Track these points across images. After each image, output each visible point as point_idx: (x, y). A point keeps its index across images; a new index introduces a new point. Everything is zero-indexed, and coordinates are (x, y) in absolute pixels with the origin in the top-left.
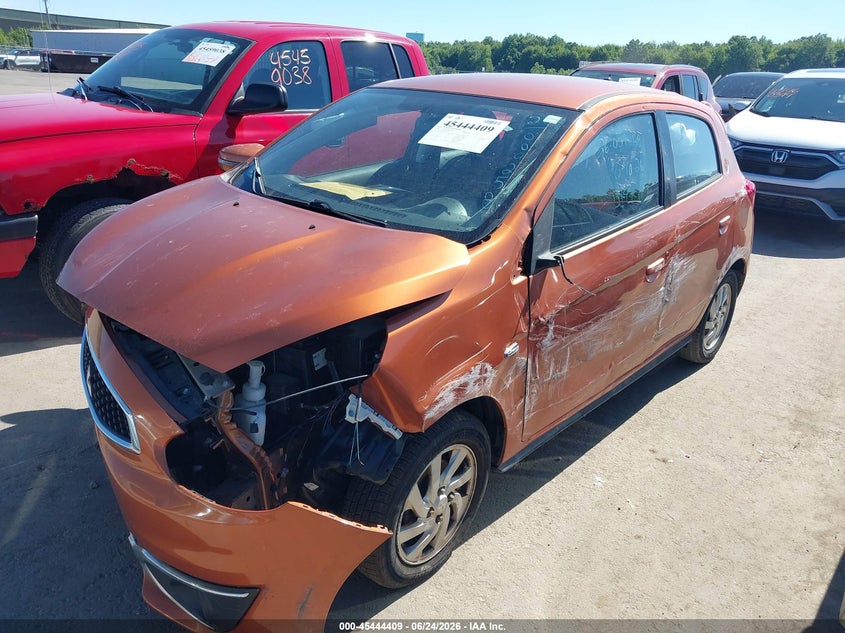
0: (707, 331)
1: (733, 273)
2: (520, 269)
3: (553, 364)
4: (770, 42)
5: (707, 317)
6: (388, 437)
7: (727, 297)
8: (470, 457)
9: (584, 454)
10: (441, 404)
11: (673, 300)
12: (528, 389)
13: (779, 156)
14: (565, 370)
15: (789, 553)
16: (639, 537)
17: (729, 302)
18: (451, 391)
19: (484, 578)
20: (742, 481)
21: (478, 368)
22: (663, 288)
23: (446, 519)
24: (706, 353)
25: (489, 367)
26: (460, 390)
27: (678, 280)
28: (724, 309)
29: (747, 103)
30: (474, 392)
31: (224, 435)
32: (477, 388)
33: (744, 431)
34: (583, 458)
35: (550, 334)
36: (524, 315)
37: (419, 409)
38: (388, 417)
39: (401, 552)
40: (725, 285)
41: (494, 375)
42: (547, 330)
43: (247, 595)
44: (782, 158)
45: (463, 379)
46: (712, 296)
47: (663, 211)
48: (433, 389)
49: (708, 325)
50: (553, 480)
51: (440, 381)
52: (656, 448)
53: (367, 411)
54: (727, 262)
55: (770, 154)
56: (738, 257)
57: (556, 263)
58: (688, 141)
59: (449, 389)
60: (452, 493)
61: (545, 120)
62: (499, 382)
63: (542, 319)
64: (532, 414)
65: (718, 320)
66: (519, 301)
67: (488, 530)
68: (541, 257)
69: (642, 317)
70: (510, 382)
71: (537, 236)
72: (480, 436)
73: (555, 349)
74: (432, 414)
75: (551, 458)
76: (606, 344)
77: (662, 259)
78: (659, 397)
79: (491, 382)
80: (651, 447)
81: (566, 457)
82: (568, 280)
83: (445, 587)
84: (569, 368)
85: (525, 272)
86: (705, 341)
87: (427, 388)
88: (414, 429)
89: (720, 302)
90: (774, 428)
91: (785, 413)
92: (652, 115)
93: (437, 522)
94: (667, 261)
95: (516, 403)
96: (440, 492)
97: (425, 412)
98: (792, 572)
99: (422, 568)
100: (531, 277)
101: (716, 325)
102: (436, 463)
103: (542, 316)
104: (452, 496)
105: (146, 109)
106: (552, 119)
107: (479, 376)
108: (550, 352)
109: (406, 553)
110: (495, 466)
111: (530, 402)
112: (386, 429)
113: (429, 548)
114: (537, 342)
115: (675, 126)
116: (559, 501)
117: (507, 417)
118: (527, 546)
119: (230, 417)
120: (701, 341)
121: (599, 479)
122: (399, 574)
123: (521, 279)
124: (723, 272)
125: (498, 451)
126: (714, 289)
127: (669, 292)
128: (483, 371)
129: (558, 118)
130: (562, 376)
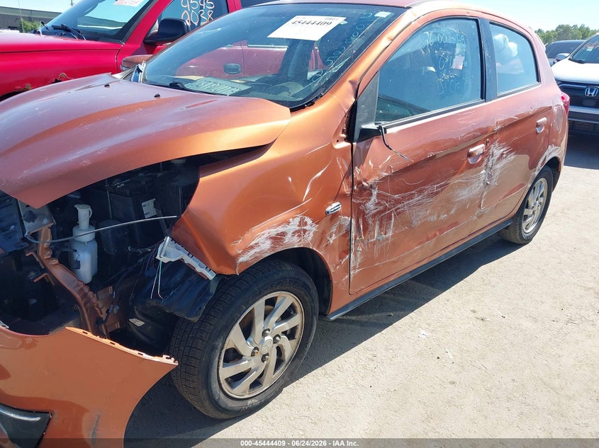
0: (526, 217)
1: (549, 169)
2: (344, 136)
3: (377, 227)
4: (587, 28)
5: (525, 204)
6: (201, 278)
7: (544, 190)
8: (296, 304)
9: (413, 311)
10: (257, 250)
11: (494, 183)
12: (353, 246)
13: (591, 91)
14: (390, 234)
15: (590, 403)
16: (454, 383)
17: (545, 194)
18: (267, 238)
19: (307, 413)
20: (550, 339)
21: (297, 220)
22: (483, 171)
23: (273, 358)
24: (525, 236)
25: (309, 220)
26: (277, 239)
27: (498, 166)
28: (542, 200)
29: (567, 55)
30: (292, 242)
31: (46, 270)
32: (296, 239)
33: (555, 298)
34: (412, 314)
35: (374, 198)
36: (348, 178)
37: (233, 252)
38: (202, 258)
39: (225, 387)
40: (542, 179)
41: (314, 229)
42: (371, 194)
43: (38, 419)
44: (593, 93)
45: (280, 229)
46: (530, 186)
47: (485, 104)
48: (247, 235)
49: (526, 212)
50: (383, 332)
51: (255, 229)
52: (476, 309)
53: (181, 252)
54: (543, 157)
55: (584, 90)
56: (553, 155)
57: (378, 133)
58: (510, 51)
59: (265, 236)
60: (278, 335)
61: (376, 15)
62: (321, 237)
63: (365, 184)
64: (357, 271)
65: (536, 208)
66: (343, 165)
67: (319, 371)
68: (364, 126)
69: (464, 194)
70: (334, 237)
71: (361, 107)
72: (305, 286)
73: (379, 212)
74: (246, 258)
75: (384, 314)
76: (430, 214)
77: (483, 145)
78: (483, 269)
79: (311, 235)
80: (472, 308)
81: (397, 313)
82: (388, 146)
83: (271, 420)
84: (393, 232)
85: (349, 139)
86: (524, 225)
87: (243, 234)
88: (227, 271)
89: (537, 194)
90: (581, 296)
91: (591, 285)
92: (477, 21)
93: (263, 361)
94: (487, 148)
95: (341, 258)
96: (264, 334)
97: (239, 255)
98: (594, 420)
99: (249, 402)
100: (355, 144)
101: (534, 213)
102: (259, 306)
103: (365, 181)
104: (278, 338)
105: (80, 38)
106: (383, 14)
107: (298, 228)
108: (374, 216)
109: (232, 387)
110: (323, 314)
111: (355, 259)
112: (198, 269)
113: (256, 384)
114: (360, 204)
115: (499, 37)
116: (387, 349)
117: (332, 270)
118: (351, 386)
119: (50, 252)
120: (520, 225)
121: (423, 332)
122: (224, 406)
123: (345, 144)
124: (539, 167)
125: (325, 301)
126: (531, 180)
127: (490, 176)
128: (303, 223)
129: (388, 14)
130: (387, 239)
